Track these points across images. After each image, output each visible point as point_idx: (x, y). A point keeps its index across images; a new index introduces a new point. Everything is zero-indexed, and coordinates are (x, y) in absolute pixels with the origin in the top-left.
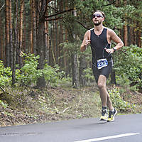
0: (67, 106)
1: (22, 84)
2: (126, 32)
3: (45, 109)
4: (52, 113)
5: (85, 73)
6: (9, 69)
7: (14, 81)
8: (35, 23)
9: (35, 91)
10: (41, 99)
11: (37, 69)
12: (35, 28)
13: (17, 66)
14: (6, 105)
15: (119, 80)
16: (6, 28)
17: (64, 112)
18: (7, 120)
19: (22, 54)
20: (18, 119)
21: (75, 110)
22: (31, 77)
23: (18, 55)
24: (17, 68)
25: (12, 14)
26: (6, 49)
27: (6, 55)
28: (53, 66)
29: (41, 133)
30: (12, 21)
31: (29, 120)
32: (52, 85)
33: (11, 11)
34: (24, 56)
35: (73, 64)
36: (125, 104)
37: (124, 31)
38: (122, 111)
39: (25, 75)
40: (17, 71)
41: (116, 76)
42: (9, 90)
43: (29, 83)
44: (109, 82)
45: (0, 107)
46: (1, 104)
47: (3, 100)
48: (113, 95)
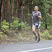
0: (29, 37)
1: (13, 29)
2: (51, 10)
3: (21, 38)
4: (24, 39)
6: (8, 23)
7: (10, 27)
8: (18, 6)
9: (18, 31)
10: (20, 34)
11: (18, 23)
12: (18, 8)
13: (11, 22)
14: (7, 36)
16: (7, 8)
17: (28, 39)
18: (7, 42)
19: (13, 18)
20: (11, 41)
21: (32, 38)
22: (16, 26)
23: (11, 18)
24: (11, 23)
25: (9, 3)
26: (7, 16)
27: (7, 18)
28: (24, 22)
29: (20, 47)
30: (9, 5)
31: (15, 42)
32: (24, 29)
35: (31, 21)
39: (14, 25)
40: (11, 24)
41: (47, 26)
42: (8, 31)
43: (15, 28)
44: (44, 28)
45: (5, 37)
46: (5, 36)
47: (6, 34)
48: (46, 33)
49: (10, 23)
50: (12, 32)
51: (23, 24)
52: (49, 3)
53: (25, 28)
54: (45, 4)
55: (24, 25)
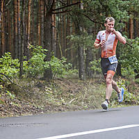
0: (73, 97)
1: (30, 76)
2: (132, 25)
4: (59, 104)
5: (92, 65)
6: (17, 60)
7: (21, 72)
8: (43, 16)
9: (42, 82)
10: (48, 90)
11: (45, 61)
12: (43, 20)
13: (25, 57)
14: (14, 96)
15: (124, 72)
16: (14, 20)
17: (70, 103)
18: (14, 111)
19: (30, 46)
22: (38, 69)
23: (26, 47)
24: (25, 60)
25: (20, 7)
26: (14, 41)
27: (15, 47)
28: (60, 58)
29: (47, 124)
30: (20, 13)
31: (35, 111)
32: (59, 76)
33: (19, 4)
34: (32, 48)
35: (79, 56)
36: (130, 95)
37: (130, 24)
38: (127, 103)
39: (33, 67)
40: (25, 63)
41: (122, 68)
42: (16, 81)
45: (8, 98)
46: (9, 96)
47: (11, 91)
49: (21, 62)
50: (28, 84)
51: (56, 63)
52: (125, 8)
53: (61, 74)
54: (114, 10)
55: (59, 65)
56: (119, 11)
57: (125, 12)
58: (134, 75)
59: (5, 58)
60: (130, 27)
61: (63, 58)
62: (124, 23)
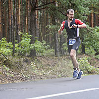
0: (51, 69)
1: (20, 54)
2: (93, 17)
4: (40, 74)
6: (11, 43)
8: (29, 12)
9: (29, 58)
10: (33, 64)
11: (30, 43)
12: (29, 14)
13: (16, 41)
14: (8, 69)
15: (87, 51)
16: (9, 15)
17: (48, 73)
19: (20, 33)
21: (56, 72)
22: (26, 49)
23: (17, 33)
24: (16, 43)
26: (9, 29)
27: (9, 34)
28: (41, 41)
30: (12, 10)
32: (41, 54)
33: (12, 3)
34: (21, 35)
35: (55, 40)
36: (91, 67)
38: (89, 73)
39: (22, 47)
40: (16, 45)
41: (86, 48)
42: (10, 58)
44: (80, 52)
45: (4, 70)
46: (5, 68)
47: (6, 65)
48: (83, 62)
50: (18, 60)
51: (38, 45)
52: (87, 5)
54: (79, 7)
55: (41, 46)
56: (83, 8)
57: (87, 8)
58: (94, 53)
59: (2, 41)
60: (91, 19)
61: (43, 41)
62: (87, 16)
